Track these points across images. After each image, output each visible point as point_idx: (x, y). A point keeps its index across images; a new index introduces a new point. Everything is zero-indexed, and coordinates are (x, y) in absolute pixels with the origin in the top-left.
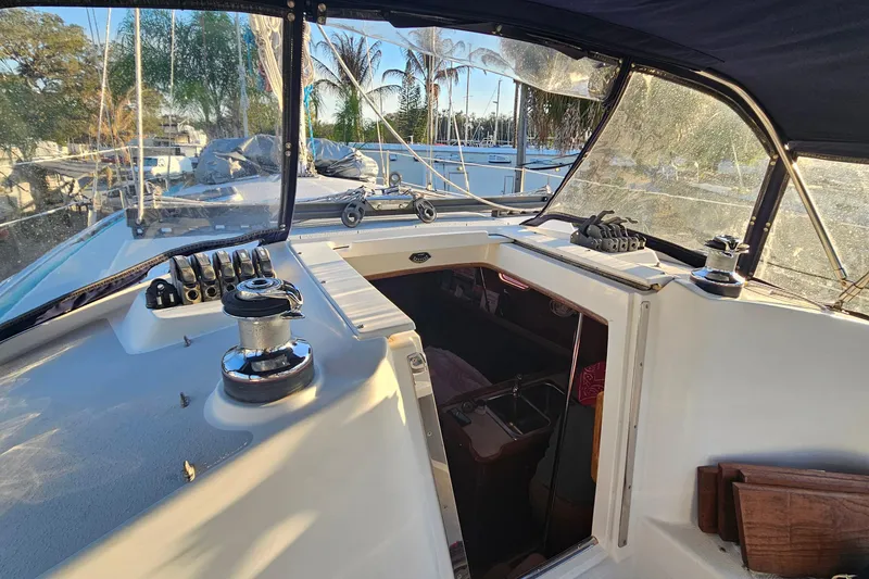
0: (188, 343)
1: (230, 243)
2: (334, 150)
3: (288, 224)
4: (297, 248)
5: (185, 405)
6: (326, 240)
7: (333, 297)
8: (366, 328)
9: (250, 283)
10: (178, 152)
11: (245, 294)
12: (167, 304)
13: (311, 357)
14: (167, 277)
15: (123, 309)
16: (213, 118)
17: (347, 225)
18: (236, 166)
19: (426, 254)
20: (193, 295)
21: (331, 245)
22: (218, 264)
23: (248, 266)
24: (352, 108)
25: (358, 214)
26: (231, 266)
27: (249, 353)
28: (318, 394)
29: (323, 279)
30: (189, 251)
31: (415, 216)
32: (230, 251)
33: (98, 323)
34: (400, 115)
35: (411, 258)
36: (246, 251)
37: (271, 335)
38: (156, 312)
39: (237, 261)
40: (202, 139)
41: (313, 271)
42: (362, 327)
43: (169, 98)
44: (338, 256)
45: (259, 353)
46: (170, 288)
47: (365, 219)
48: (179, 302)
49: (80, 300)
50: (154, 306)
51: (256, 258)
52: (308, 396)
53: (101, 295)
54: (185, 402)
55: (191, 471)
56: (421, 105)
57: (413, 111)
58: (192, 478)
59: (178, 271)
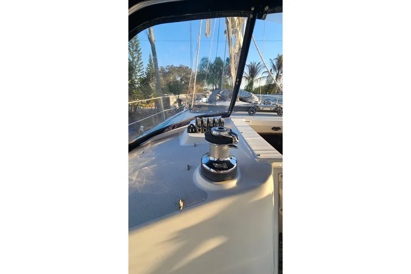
0: (195, 145)
1: (213, 116)
2: (245, 93)
3: (231, 112)
4: (233, 120)
5: (188, 170)
6: (242, 118)
7: (246, 139)
8: (261, 156)
9: (217, 128)
10: (206, 97)
11: (214, 133)
12: (192, 132)
13: (237, 166)
14: (194, 124)
15: (182, 132)
16: (214, 88)
17: (250, 114)
18: (218, 98)
19: (279, 128)
20: (199, 130)
21: (244, 120)
22: (208, 121)
23: (217, 123)
24: (251, 84)
25: (254, 111)
26: (212, 122)
27: (212, 159)
28: (237, 184)
29: (241, 131)
30: (201, 117)
31: (276, 114)
32: (212, 118)
33: (177, 134)
34: (265, 86)
35: (273, 129)
36: (217, 118)
37: (222, 153)
38: (189, 134)
39: (214, 121)
40: (211, 93)
41: (238, 128)
42: (259, 155)
43: (206, 84)
44: (247, 124)
45: (216, 160)
46: (194, 127)
47: (257, 113)
48: (195, 132)
49: (174, 128)
50: (189, 132)
51: (220, 121)
52: (233, 184)
53: (179, 127)
54: (189, 168)
55: (182, 204)
56: (273, 82)
57: (270, 85)
58: (181, 208)
59: (197, 122)
